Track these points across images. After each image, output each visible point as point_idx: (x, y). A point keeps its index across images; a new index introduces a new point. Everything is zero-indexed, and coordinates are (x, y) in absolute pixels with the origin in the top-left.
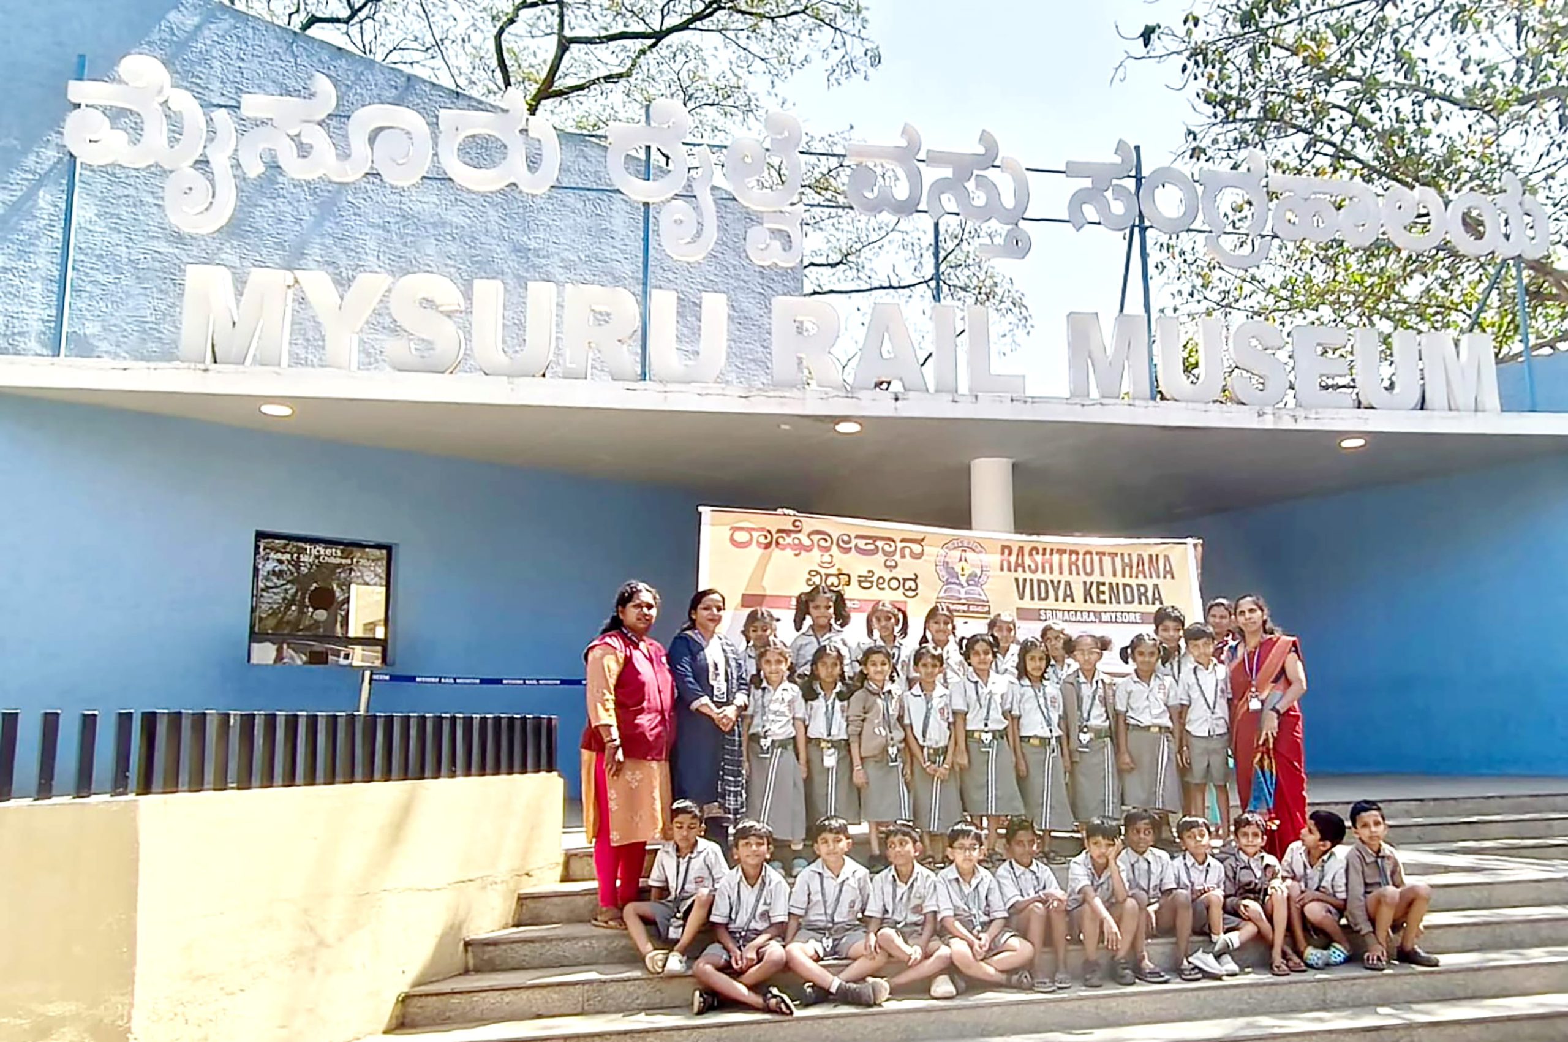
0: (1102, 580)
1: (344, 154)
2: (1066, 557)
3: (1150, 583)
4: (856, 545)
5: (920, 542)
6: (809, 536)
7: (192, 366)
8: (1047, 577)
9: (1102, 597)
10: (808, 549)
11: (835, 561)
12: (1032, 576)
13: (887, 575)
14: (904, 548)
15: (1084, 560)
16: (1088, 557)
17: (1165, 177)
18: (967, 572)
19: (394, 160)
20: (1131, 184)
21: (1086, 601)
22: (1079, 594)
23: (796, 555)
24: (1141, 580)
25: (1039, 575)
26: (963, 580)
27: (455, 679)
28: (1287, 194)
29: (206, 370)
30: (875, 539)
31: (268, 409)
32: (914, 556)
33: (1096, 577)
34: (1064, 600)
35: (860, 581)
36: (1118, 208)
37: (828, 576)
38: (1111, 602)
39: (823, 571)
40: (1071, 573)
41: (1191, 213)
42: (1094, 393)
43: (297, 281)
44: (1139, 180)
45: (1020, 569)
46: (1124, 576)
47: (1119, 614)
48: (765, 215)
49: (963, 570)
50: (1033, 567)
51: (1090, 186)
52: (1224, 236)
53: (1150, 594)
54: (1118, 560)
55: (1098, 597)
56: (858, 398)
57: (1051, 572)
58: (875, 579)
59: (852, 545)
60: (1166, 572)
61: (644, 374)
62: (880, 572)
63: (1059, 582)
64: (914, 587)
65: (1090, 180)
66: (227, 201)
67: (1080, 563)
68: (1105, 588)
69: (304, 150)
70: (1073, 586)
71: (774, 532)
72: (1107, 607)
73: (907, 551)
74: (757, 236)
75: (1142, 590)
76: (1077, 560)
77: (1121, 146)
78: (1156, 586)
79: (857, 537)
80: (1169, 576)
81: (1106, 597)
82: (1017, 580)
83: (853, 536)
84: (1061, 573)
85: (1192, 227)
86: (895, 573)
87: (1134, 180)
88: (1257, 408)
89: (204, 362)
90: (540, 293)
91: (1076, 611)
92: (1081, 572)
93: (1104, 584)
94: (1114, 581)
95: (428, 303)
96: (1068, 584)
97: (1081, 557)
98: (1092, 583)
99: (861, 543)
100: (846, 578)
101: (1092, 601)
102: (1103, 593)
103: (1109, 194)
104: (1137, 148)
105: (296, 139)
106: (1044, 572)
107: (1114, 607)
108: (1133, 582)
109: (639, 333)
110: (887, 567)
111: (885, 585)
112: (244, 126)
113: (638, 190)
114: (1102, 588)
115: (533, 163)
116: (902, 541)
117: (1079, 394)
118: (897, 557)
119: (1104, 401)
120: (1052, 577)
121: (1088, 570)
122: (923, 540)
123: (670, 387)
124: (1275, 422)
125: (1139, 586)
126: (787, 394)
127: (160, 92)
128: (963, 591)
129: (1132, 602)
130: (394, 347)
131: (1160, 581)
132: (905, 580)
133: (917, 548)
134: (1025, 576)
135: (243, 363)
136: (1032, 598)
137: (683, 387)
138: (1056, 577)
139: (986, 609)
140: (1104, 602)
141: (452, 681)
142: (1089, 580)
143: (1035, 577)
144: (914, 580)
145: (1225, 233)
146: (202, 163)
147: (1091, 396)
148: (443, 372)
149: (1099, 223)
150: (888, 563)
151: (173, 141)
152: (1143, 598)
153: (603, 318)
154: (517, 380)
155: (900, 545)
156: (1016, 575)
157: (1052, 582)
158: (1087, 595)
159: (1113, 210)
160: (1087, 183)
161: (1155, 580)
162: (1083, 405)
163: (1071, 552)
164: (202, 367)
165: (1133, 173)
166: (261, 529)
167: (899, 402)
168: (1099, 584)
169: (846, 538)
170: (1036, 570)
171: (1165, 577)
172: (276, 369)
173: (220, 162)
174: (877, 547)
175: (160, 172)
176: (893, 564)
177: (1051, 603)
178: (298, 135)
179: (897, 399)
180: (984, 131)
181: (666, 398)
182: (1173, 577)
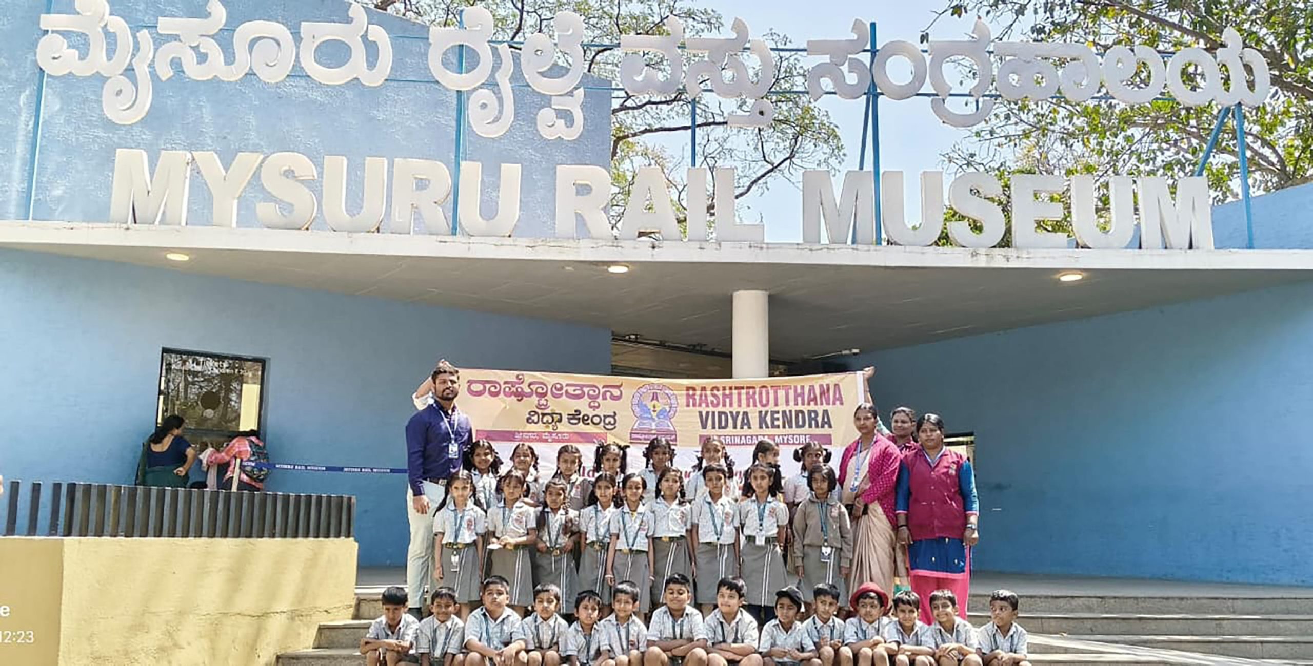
0: (776, 409)
1: (230, 59)
2: (743, 391)
3: (820, 409)
4: (566, 391)
5: (618, 387)
6: (529, 385)
7: (118, 225)
8: (727, 409)
9: (776, 423)
10: (529, 395)
11: (549, 404)
12: (711, 409)
13: (591, 413)
14: (606, 392)
15: (761, 394)
16: (764, 390)
17: (896, 48)
18: (658, 409)
19: (267, 65)
20: (866, 58)
21: (761, 427)
22: (754, 420)
23: (519, 400)
24: (812, 407)
25: (720, 408)
26: (654, 415)
27: (306, 466)
28: (1008, 58)
29: (128, 229)
30: (582, 386)
31: (172, 257)
32: (614, 398)
33: (771, 407)
34: (742, 428)
35: (569, 419)
36: (852, 79)
37: (544, 415)
38: (784, 427)
39: (540, 412)
40: (748, 405)
41: (919, 79)
42: (824, 240)
43: (194, 159)
44: (874, 52)
45: (704, 405)
46: (796, 404)
47: (790, 437)
48: (553, 98)
49: (654, 407)
50: (715, 402)
51: (829, 61)
52: (949, 98)
53: (820, 419)
54: (791, 393)
55: (773, 423)
56: (622, 247)
57: (731, 405)
58: (581, 416)
59: (563, 391)
60: (835, 399)
61: (455, 228)
62: (586, 411)
63: (738, 413)
64: (612, 422)
65: (828, 56)
66: (146, 100)
67: (757, 396)
68: (780, 416)
69: (202, 58)
70: (750, 415)
71: (502, 383)
72: (781, 431)
73: (608, 394)
74: (546, 115)
75: (813, 415)
76: (754, 393)
77: (857, 25)
78: (826, 412)
79: (567, 385)
80: (838, 403)
81: (780, 423)
82: (700, 413)
83: (564, 385)
84: (740, 406)
85: (920, 92)
86: (597, 412)
87: (869, 54)
88: (972, 250)
89: (126, 223)
90: (376, 167)
91: (752, 436)
92: (758, 404)
93: (778, 412)
94: (787, 409)
95: (289, 174)
96: (745, 413)
97: (757, 390)
98: (767, 413)
99: (571, 390)
100: (558, 417)
101: (767, 427)
102: (778, 419)
103: (845, 68)
104: (873, 25)
105: (195, 48)
106: (724, 405)
107: (787, 430)
108: (805, 409)
109: (452, 197)
110: (591, 407)
111: (589, 421)
112: (160, 40)
113: (452, 80)
114: (776, 416)
115: (372, 62)
116: (604, 387)
117: (811, 238)
118: (600, 400)
119: (832, 246)
120: (731, 410)
121: (764, 402)
122: (621, 385)
123: (473, 239)
124: (988, 262)
125: (810, 412)
126: (565, 244)
127: (102, 19)
128: (654, 424)
129: (803, 426)
130: (266, 210)
131: (830, 408)
132: (605, 417)
133: (616, 392)
134: (708, 409)
135: (153, 223)
136: (714, 427)
137: (482, 239)
138: (735, 409)
139: (674, 437)
140: (778, 427)
141: (303, 468)
142: (764, 410)
143: (716, 410)
144: (614, 417)
145: (951, 95)
146: (129, 71)
147: (822, 242)
148: (300, 229)
149: (834, 93)
150: (592, 404)
151: (110, 56)
152: (813, 422)
153: (422, 184)
154: (355, 235)
155: (602, 391)
156: (698, 409)
157: (731, 413)
158: (762, 422)
159: (848, 81)
160: (826, 59)
161: (825, 407)
162: (811, 250)
163: (748, 388)
164: (125, 226)
165: (868, 47)
166: (165, 346)
167: (656, 249)
168: (773, 413)
169: (558, 386)
170: (718, 404)
171: (834, 404)
172: (178, 227)
173: (142, 70)
174: (584, 393)
175: (100, 79)
176: (596, 404)
177: (730, 430)
178: (198, 46)
179: (654, 247)
180: (736, 19)
181: (469, 249)
182: (842, 404)
